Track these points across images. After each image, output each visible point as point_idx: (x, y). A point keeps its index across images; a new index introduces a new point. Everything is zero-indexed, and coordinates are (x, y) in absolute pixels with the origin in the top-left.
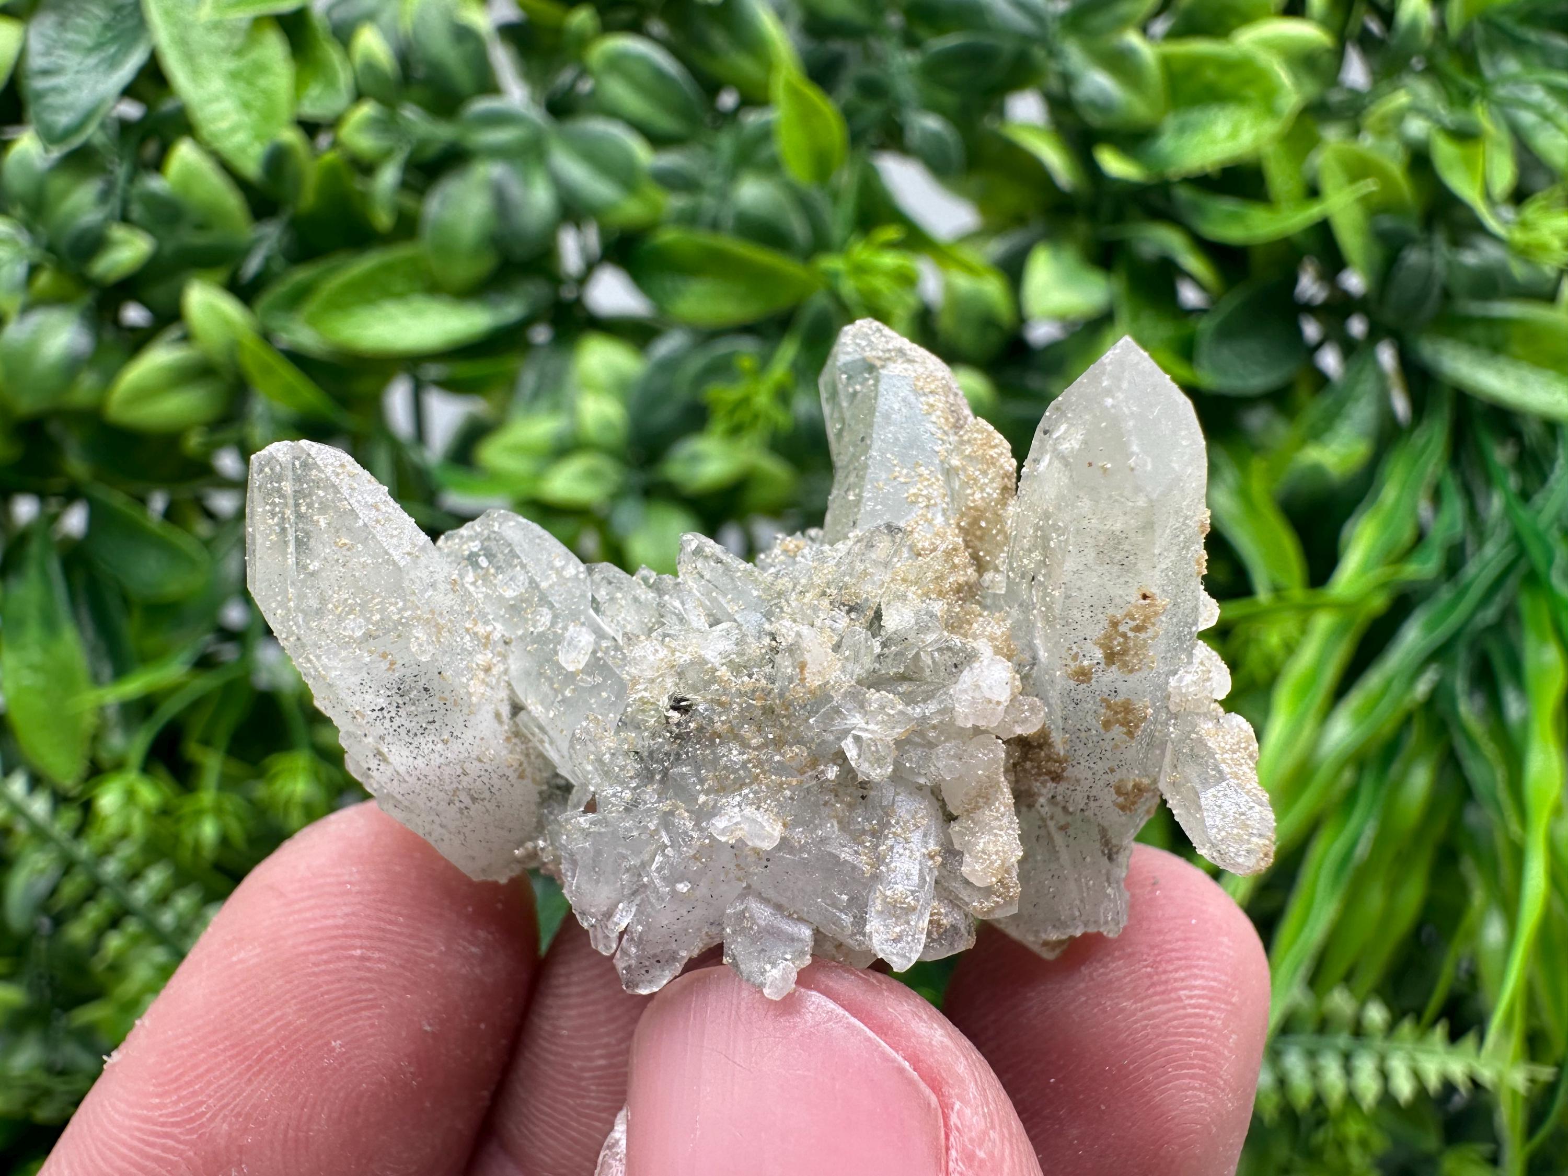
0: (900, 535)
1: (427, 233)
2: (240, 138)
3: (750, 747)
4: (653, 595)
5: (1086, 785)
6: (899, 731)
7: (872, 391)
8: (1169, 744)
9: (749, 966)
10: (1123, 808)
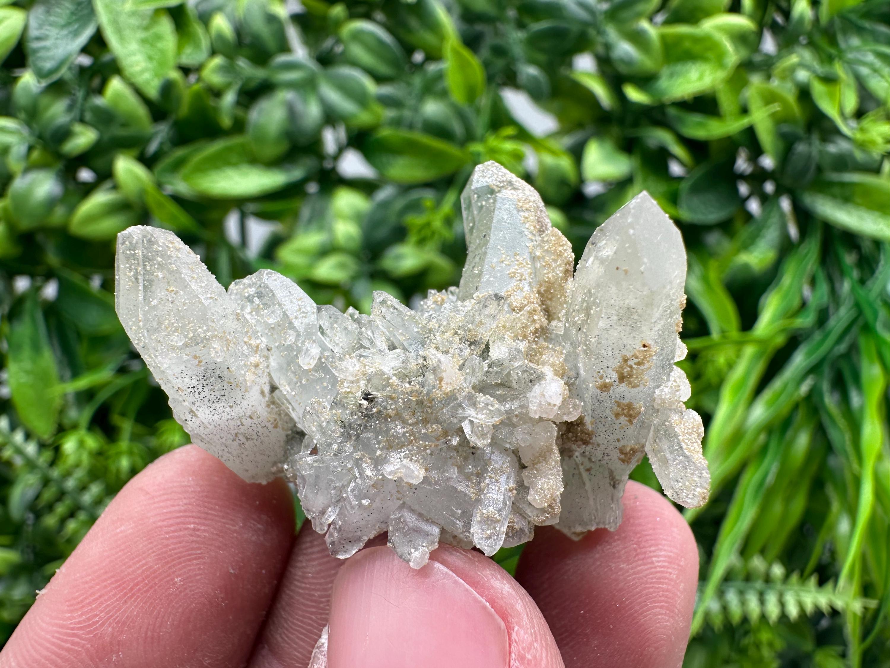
0: (503, 301)
1: (250, 129)
2: (147, 76)
3: (408, 424)
4: (355, 326)
5: (603, 447)
6: (496, 420)
7: (491, 206)
8: (653, 426)
9: (402, 550)
10: (623, 461)
